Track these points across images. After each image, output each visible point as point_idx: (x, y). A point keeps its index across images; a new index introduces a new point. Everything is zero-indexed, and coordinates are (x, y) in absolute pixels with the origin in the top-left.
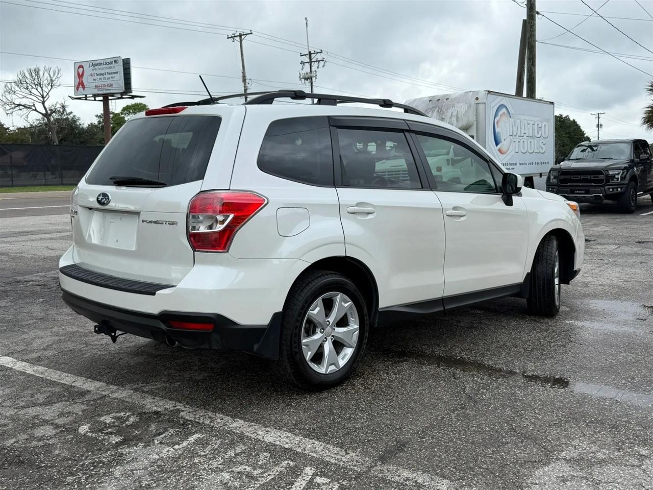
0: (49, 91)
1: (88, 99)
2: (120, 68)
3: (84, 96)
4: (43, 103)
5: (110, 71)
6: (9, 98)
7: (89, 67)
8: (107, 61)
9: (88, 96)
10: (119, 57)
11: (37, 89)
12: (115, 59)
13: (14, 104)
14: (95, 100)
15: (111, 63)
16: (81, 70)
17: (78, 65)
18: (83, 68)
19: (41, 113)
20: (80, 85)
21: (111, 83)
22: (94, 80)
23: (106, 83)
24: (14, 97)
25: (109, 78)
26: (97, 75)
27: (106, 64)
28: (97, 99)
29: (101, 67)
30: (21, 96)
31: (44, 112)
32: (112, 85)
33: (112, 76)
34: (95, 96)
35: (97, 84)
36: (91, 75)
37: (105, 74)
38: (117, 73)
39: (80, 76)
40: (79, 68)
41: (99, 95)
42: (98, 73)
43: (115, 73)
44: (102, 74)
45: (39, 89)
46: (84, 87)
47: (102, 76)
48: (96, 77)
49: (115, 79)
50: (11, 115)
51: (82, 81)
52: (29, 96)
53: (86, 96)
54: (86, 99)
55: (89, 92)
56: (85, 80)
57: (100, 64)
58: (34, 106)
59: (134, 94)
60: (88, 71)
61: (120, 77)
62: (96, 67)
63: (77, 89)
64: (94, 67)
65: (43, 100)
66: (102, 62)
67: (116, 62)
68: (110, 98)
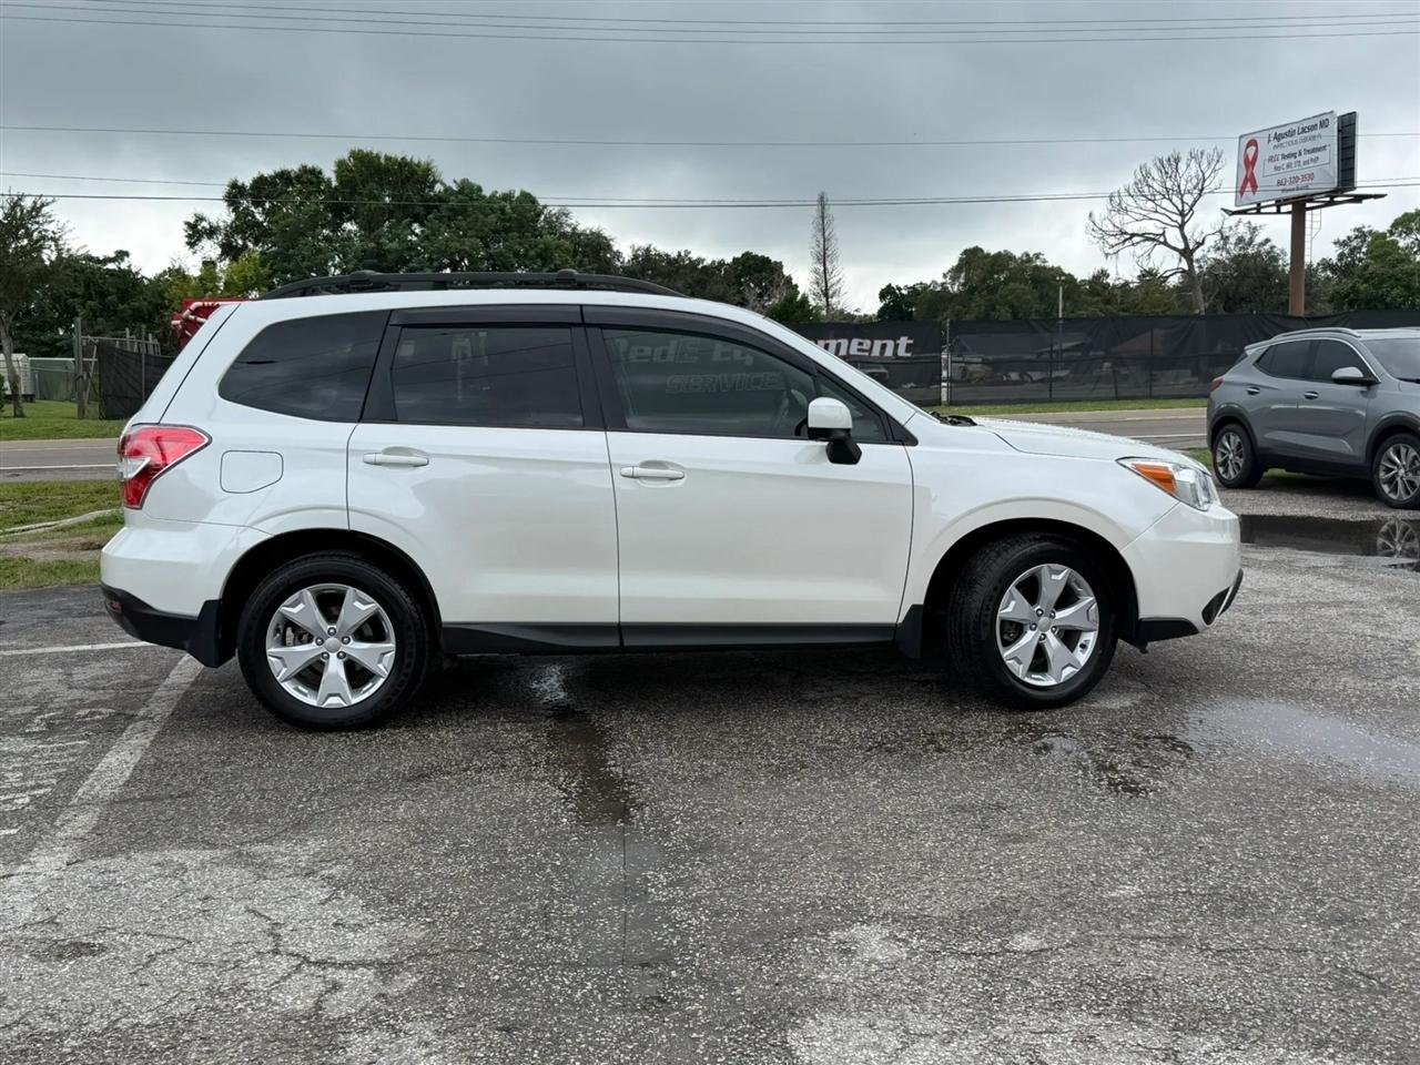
0: (1195, 202)
1: (1262, 210)
2: (1330, 137)
3: (1255, 206)
4: (1181, 227)
5: (1310, 145)
6: (1117, 224)
7: (1269, 141)
8: (1306, 124)
9: (1263, 204)
10: (1332, 112)
11: (1171, 200)
12: (1324, 118)
13: (1126, 233)
14: (1278, 212)
15: (1314, 127)
16: (1252, 150)
17: (1245, 141)
18: (1256, 145)
19: (1174, 249)
20: (1248, 182)
21: (1309, 171)
22: (1276, 168)
23: (1299, 174)
24: (1127, 219)
25: (1306, 163)
26: (1284, 157)
27: (1304, 130)
28: (1284, 209)
29: (1293, 139)
30: (1137, 217)
31: (1181, 246)
32: (1311, 176)
33: (1313, 156)
34: (1279, 204)
35: (1280, 177)
36: (1271, 159)
37: (1300, 154)
38: (1324, 148)
39: (1249, 163)
40: (1248, 147)
41: (1286, 201)
42: (1286, 153)
43: (1319, 149)
44: (1294, 155)
45: (1176, 199)
46: (1254, 187)
47: (1292, 160)
48: (1282, 162)
49: (1319, 162)
50: (1114, 256)
51: (1252, 174)
52: (1152, 215)
53: (1259, 205)
54: (1259, 212)
55: (1266, 196)
56: (1257, 171)
57: (1291, 134)
58: (1163, 234)
59: (1357, 192)
60: (1266, 150)
61: (1331, 157)
62: (1282, 141)
63: (1242, 192)
64: (1279, 140)
65: (1183, 220)
66: (1295, 127)
67: (1324, 124)
68: (1308, 205)
